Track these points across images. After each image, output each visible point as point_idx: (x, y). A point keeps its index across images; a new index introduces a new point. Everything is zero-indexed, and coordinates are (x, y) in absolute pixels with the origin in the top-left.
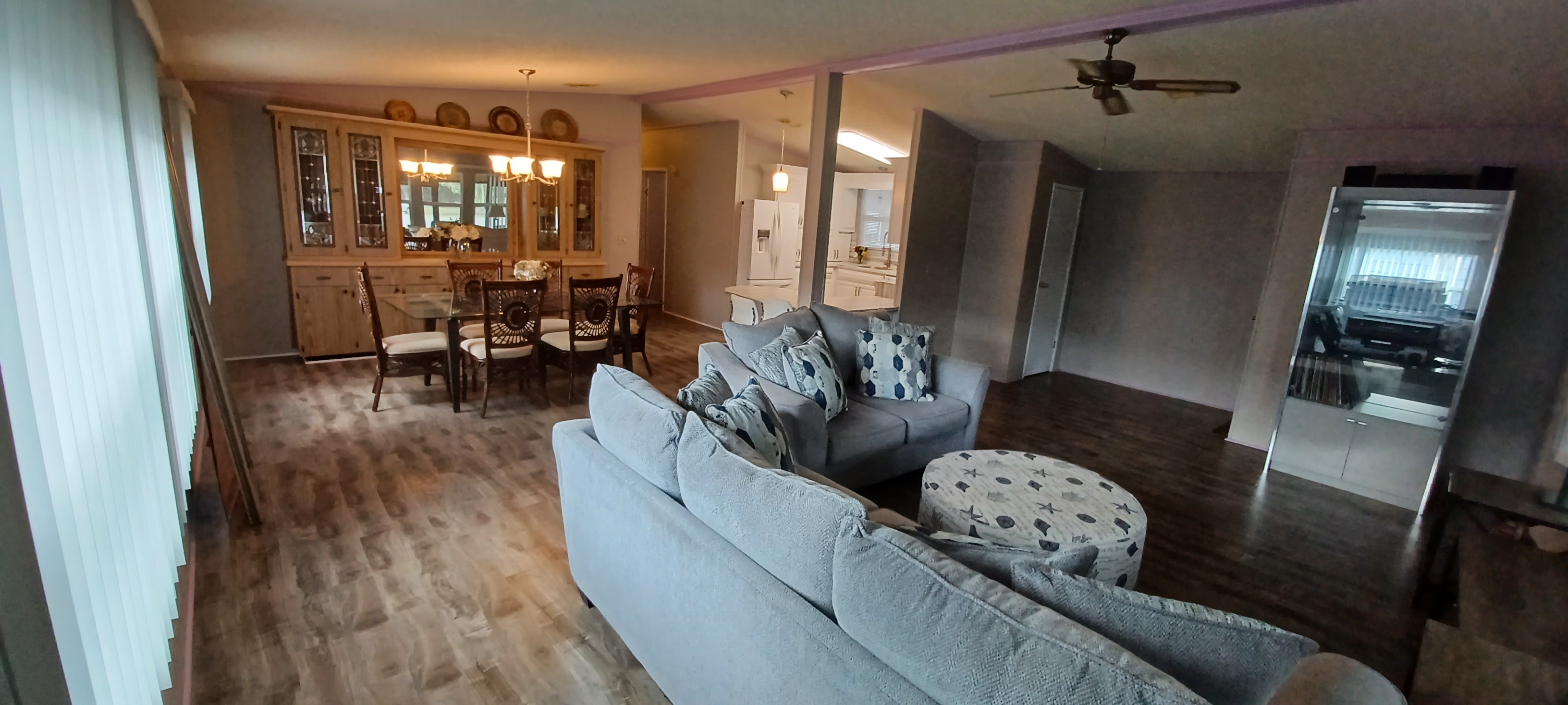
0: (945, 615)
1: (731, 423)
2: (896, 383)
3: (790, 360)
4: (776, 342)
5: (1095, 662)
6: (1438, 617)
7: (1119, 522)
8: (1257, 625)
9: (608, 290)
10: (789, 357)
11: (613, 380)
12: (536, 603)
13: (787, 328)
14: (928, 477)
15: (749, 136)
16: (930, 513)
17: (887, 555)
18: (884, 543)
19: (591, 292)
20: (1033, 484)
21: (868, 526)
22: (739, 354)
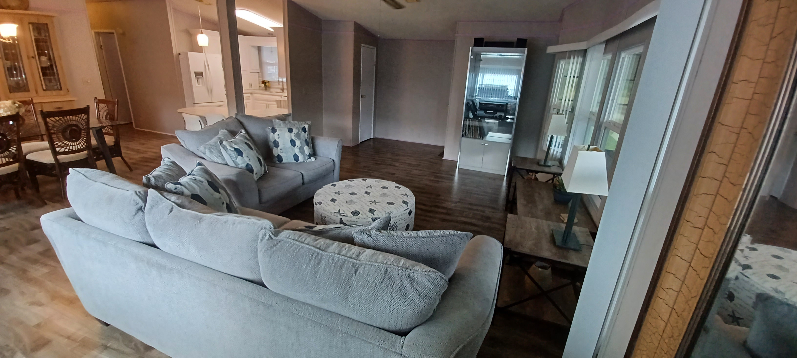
0: (321, 267)
1: (186, 192)
2: (294, 154)
3: (225, 148)
4: (215, 139)
5: (390, 267)
6: (511, 213)
7: (404, 202)
8: (452, 232)
9: (79, 117)
10: (224, 147)
11: (85, 177)
12: (62, 336)
13: (222, 130)
14: (316, 200)
15: (176, 10)
16: (320, 217)
17: (288, 245)
18: (285, 239)
19: (63, 119)
20: (366, 193)
21: (275, 233)
22: (192, 149)
